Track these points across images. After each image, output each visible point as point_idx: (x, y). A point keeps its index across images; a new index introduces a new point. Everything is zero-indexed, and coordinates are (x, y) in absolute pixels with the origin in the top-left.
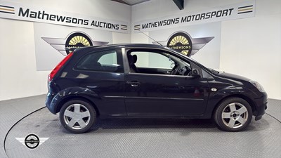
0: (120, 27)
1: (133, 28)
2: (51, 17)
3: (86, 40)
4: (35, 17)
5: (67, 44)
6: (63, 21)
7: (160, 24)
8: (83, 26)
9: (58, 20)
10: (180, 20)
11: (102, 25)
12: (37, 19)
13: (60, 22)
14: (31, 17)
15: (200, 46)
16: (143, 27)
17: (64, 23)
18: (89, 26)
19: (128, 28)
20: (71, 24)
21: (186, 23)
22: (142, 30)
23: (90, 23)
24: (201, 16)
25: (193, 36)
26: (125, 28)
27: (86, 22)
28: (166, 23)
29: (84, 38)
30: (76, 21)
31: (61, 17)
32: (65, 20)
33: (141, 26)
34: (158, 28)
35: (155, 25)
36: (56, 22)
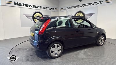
0: (54, 9)
1: (60, 10)
2: (27, 5)
7: (71, 8)
8: (39, 9)
10: (80, 6)
11: (47, 8)
12: (21, 6)
13: (30, 7)
15: (88, 17)
17: (32, 8)
18: (42, 9)
19: (58, 10)
20: (35, 8)
21: (82, 7)
22: (63, 10)
25: (86, 13)
26: (56, 9)
27: (41, 7)
28: (74, 7)
30: (37, 7)
31: (31, 5)
34: (71, 9)
35: (69, 8)
36: (29, 7)
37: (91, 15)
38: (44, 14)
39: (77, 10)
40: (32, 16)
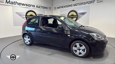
0: (48, 8)
1: (54, 9)
2: (19, 4)
3: (34, 14)
6: (24, 6)
7: (65, 7)
8: (33, 7)
10: (73, 5)
11: (41, 7)
15: (81, 16)
16: (58, 8)
18: (35, 8)
19: (52, 8)
20: (28, 7)
21: (75, 7)
23: (36, 6)
25: (78, 12)
26: (50, 8)
28: (67, 6)
29: (33, 13)
30: (30, 5)
31: (23, 4)
33: (57, 8)
34: (64, 8)
35: (62, 7)
36: (21, 6)
37: (83, 14)
38: (37, 13)
39: (71, 9)
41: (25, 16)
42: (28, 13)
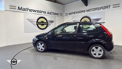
0: (59, 14)
1: (65, 15)
2: (31, 10)
3: (45, 20)
4: (24, 10)
5: (37, 22)
6: (35, 12)
7: (77, 13)
8: (44, 14)
9: (34, 12)
10: (86, 11)
11: (52, 13)
12: (25, 11)
14: (23, 10)
16: (69, 14)
17: (36, 13)
18: (46, 14)
19: (63, 15)
20: (39, 13)
21: (88, 12)
22: (69, 15)
23: (47, 13)
24: (96, 9)
25: (92, 18)
26: (61, 14)
27: (45, 12)
28: (79, 12)
30: (41, 12)
31: (35, 10)
32: (37, 11)
35: (74, 13)
36: (33, 12)
37: (98, 20)
38: (48, 19)
39: (83, 15)
40: (36, 21)
41: (36, 23)
42: (40, 19)
